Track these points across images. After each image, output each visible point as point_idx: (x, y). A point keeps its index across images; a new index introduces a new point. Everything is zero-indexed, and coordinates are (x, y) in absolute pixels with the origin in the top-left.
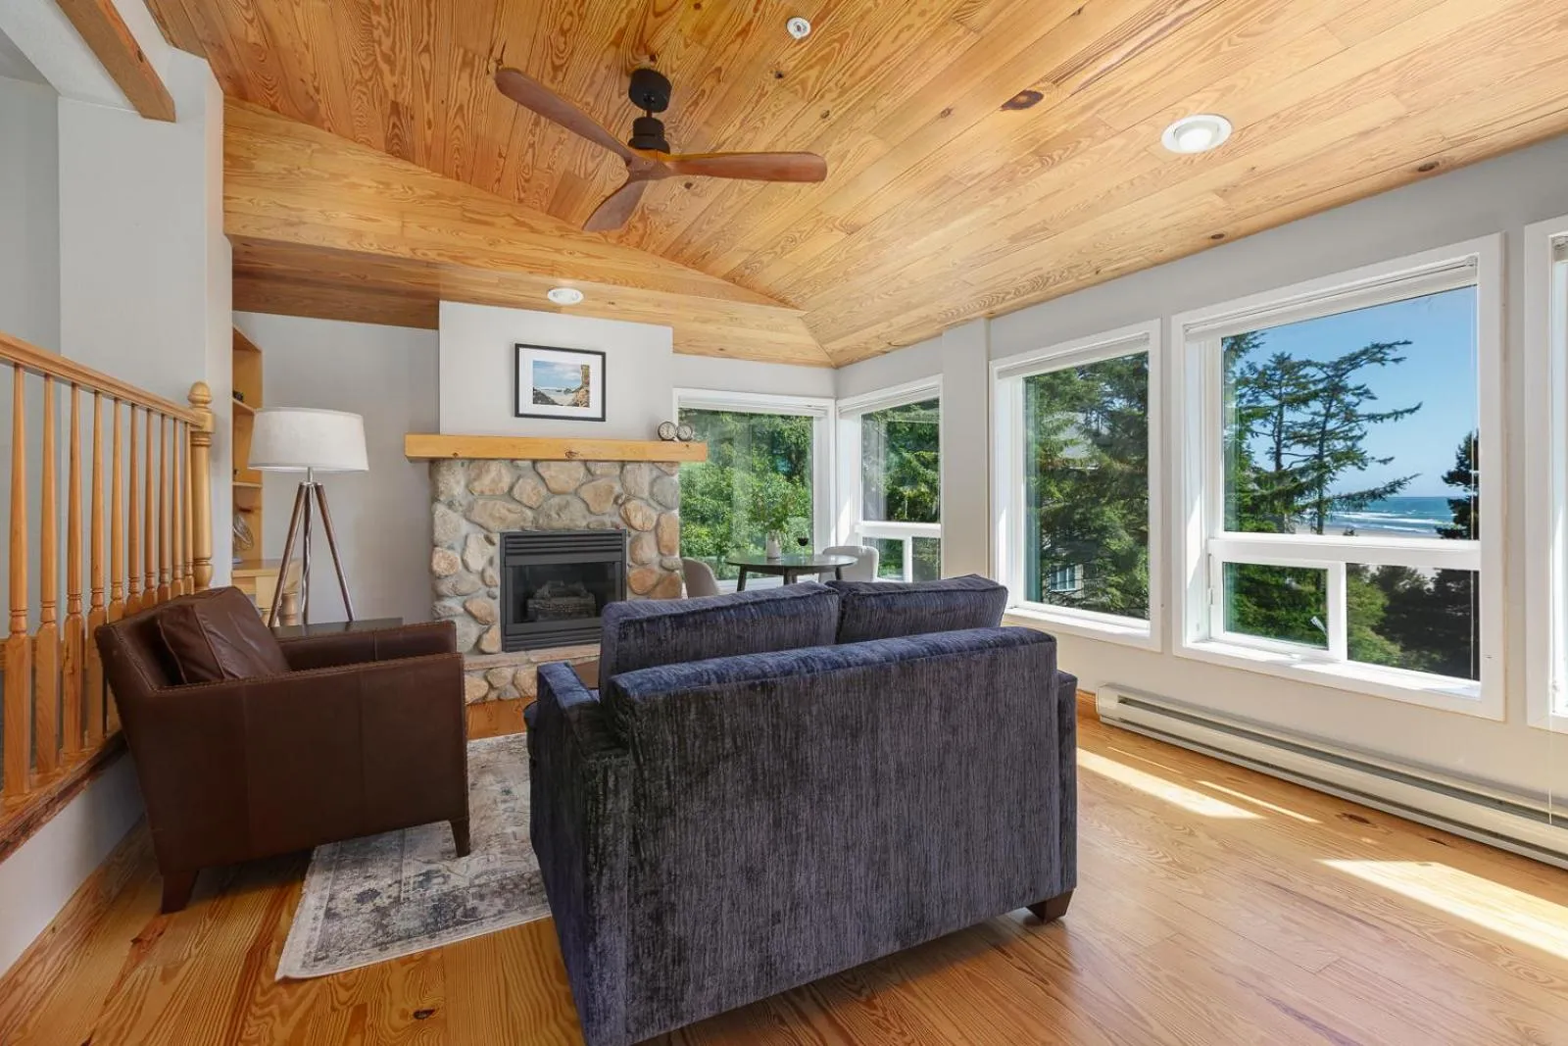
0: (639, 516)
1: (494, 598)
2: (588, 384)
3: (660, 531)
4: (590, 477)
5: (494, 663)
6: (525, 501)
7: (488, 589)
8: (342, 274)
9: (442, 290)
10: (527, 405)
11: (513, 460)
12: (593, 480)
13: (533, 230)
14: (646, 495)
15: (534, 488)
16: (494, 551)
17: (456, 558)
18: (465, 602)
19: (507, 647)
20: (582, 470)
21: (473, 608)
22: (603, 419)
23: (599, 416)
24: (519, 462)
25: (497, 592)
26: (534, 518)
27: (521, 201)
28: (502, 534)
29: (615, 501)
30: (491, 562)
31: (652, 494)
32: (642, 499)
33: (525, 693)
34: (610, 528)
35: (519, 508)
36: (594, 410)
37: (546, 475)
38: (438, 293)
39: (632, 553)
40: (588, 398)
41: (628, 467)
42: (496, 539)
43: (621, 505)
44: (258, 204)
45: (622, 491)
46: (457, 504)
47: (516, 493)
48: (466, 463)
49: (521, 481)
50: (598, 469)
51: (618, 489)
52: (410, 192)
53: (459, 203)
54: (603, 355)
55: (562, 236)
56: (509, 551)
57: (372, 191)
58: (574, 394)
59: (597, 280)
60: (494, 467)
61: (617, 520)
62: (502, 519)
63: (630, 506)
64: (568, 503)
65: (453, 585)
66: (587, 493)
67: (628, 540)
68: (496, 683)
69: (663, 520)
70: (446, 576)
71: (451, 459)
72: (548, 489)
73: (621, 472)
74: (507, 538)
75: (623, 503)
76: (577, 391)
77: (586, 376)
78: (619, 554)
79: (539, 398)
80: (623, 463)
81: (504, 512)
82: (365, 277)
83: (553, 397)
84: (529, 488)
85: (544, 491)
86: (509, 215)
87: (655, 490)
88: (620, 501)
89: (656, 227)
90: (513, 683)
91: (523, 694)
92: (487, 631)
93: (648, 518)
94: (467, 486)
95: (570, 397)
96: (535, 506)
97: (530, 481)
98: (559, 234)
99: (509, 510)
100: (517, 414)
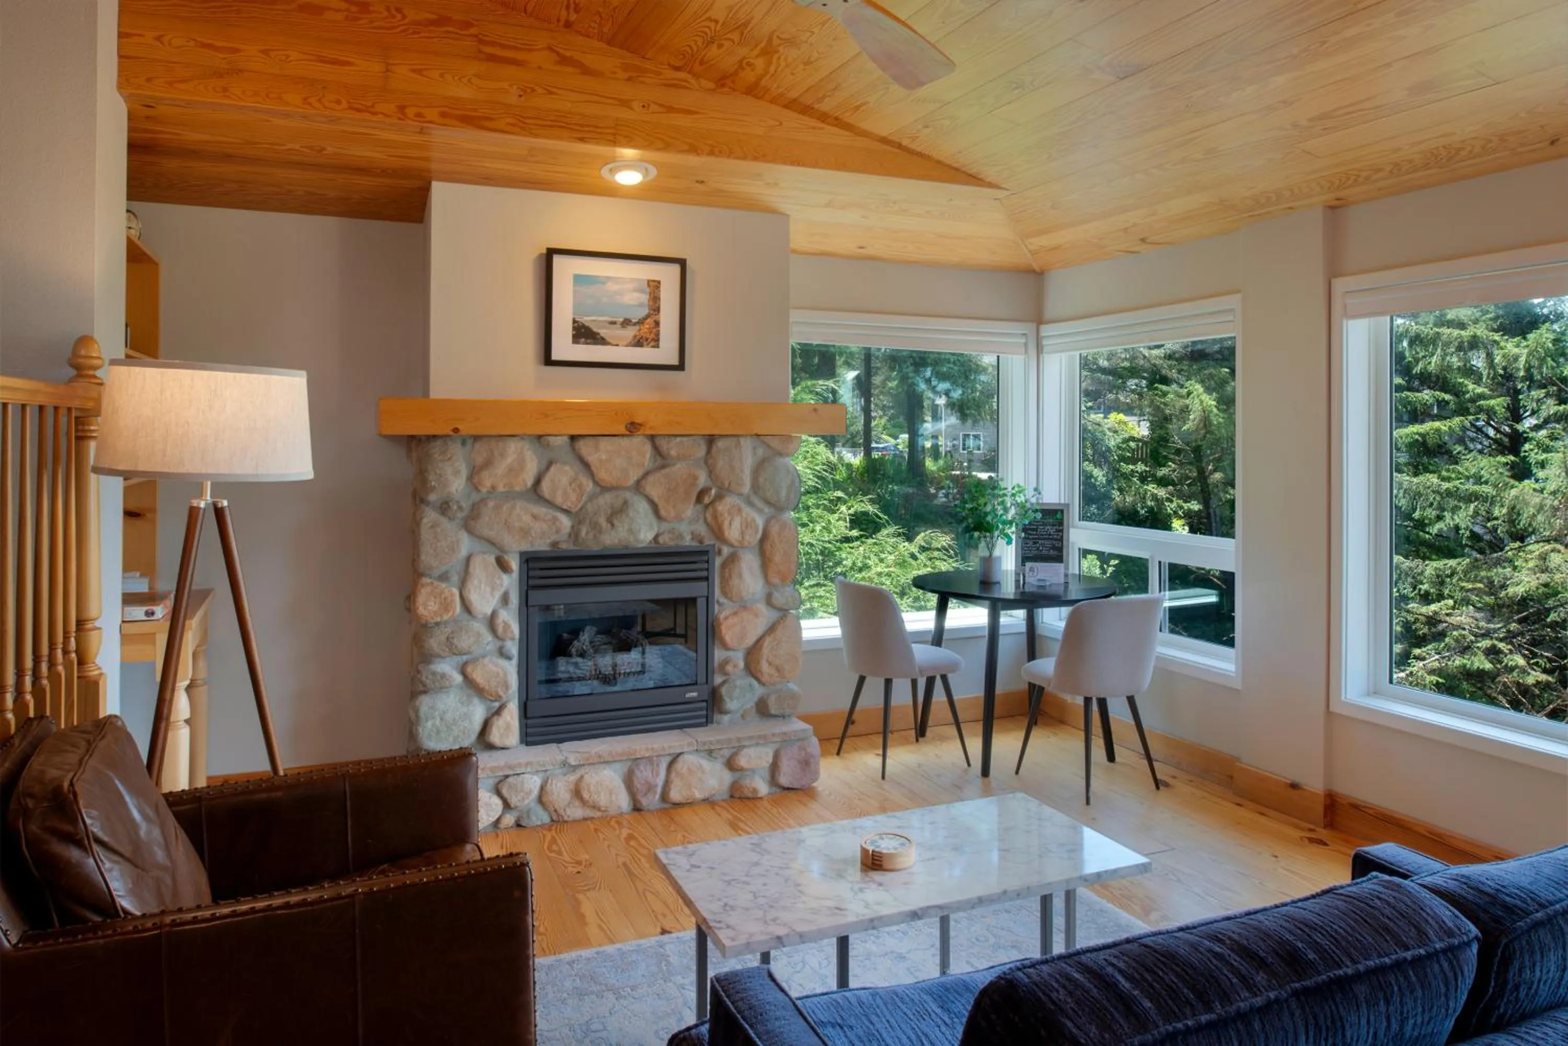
0: (737, 523)
1: (509, 658)
2: (657, 310)
3: (768, 547)
4: (659, 461)
5: (510, 767)
6: (559, 500)
7: (499, 643)
8: (289, 146)
9: (434, 166)
10: (563, 348)
11: (540, 437)
12: (663, 467)
13: (586, 71)
14: (746, 489)
15: (573, 481)
16: (510, 582)
17: (452, 595)
18: (465, 664)
19: (529, 737)
20: (648, 448)
21: (478, 676)
22: (681, 367)
23: (675, 362)
24: (550, 438)
25: (513, 648)
26: (573, 527)
27: (568, 25)
28: (522, 554)
29: (699, 499)
30: (505, 600)
31: (755, 487)
32: (740, 495)
33: (558, 815)
34: (688, 542)
35: (552, 513)
36: (666, 352)
37: (592, 459)
38: (429, 171)
39: (725, 582)
40: (658, 334)
41: (720, 444)
42: (515, 564)
43: (707, 506)
44: (170, 44)
45: (709, 483)
46: (455, 507)
47: (545, 486)
48: (469, 442)
49: (553, 469)
50: (672, 448)
51: (703, 480)
52: (399, 16)
53: (473, 31)
54: (682, 263)
55: (629, 79)
56: (531, 582)
57: (340, 16)
58: (637, 327)
59: (686, 147)
60: (513, 447)
61: (702, 529)
62: (525, 532)
63: (721, 507)
64: (625, 503)
65: (448, 639)
66: (654, 489)
67: (718, 561)
68: (514, 800)
69: (775, 529)
70: (437, 624)
71: (445, 437)
72: (596, 483)
73: (709, 451)
74: (529, 560)
75: (712, 503)
76: (641, 322)
77: (655, 299)
78: (704, 584)
79: (583, 334)
80: (711, 440)
81: (527, 518)
82: (323, 149)
83: (603, 332)
84: (565, 480)
85: (589, 486)
86: (550, 49)
87: (761, 480)
88: (707, 500)
89: (787, 66)
90: (540, 800)
91: (555, 818)
92: (498, 712)
93: (747, 525)
94: (470, 478)
95: (631, 332)
96: (574, 510)
97: (567, 468)
98: (627, 75)
99: (535, 517)
100: (548, 360)
